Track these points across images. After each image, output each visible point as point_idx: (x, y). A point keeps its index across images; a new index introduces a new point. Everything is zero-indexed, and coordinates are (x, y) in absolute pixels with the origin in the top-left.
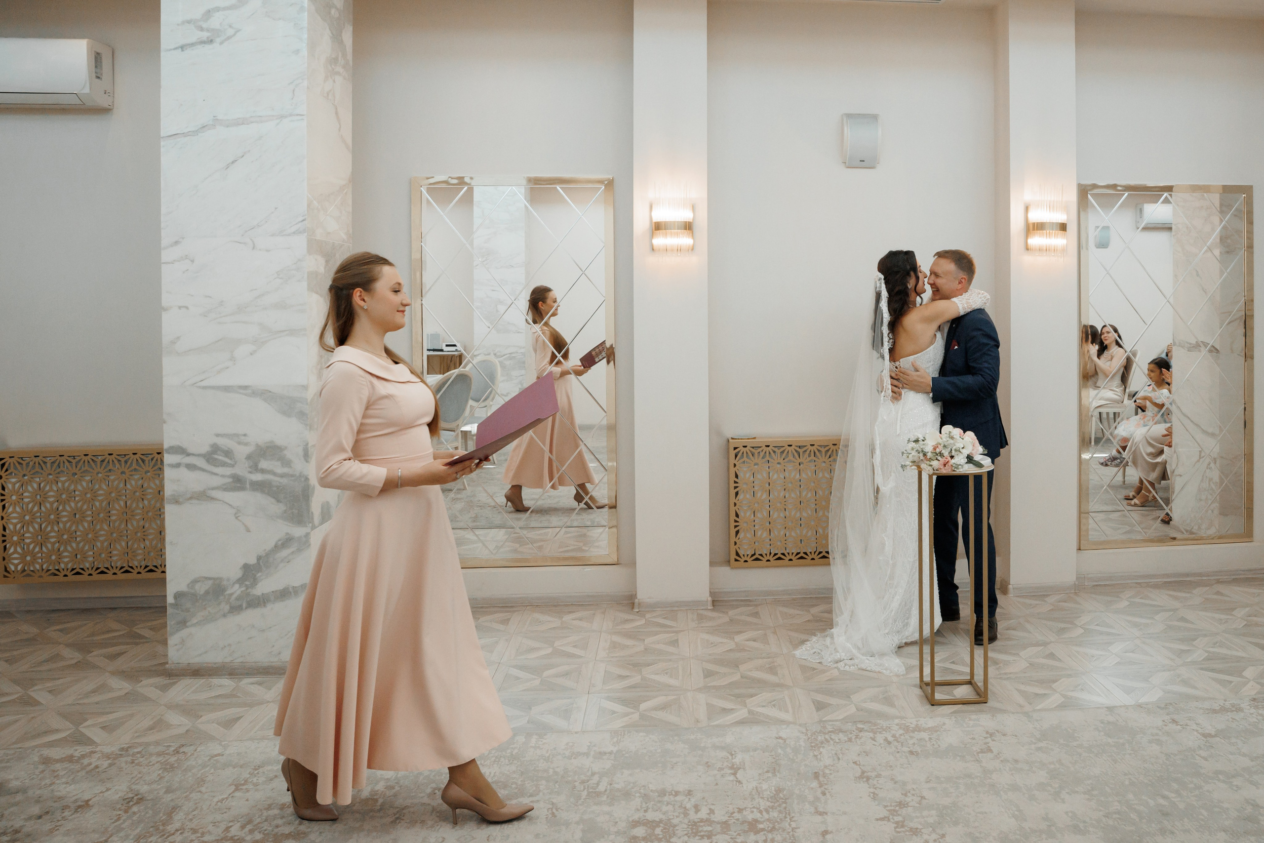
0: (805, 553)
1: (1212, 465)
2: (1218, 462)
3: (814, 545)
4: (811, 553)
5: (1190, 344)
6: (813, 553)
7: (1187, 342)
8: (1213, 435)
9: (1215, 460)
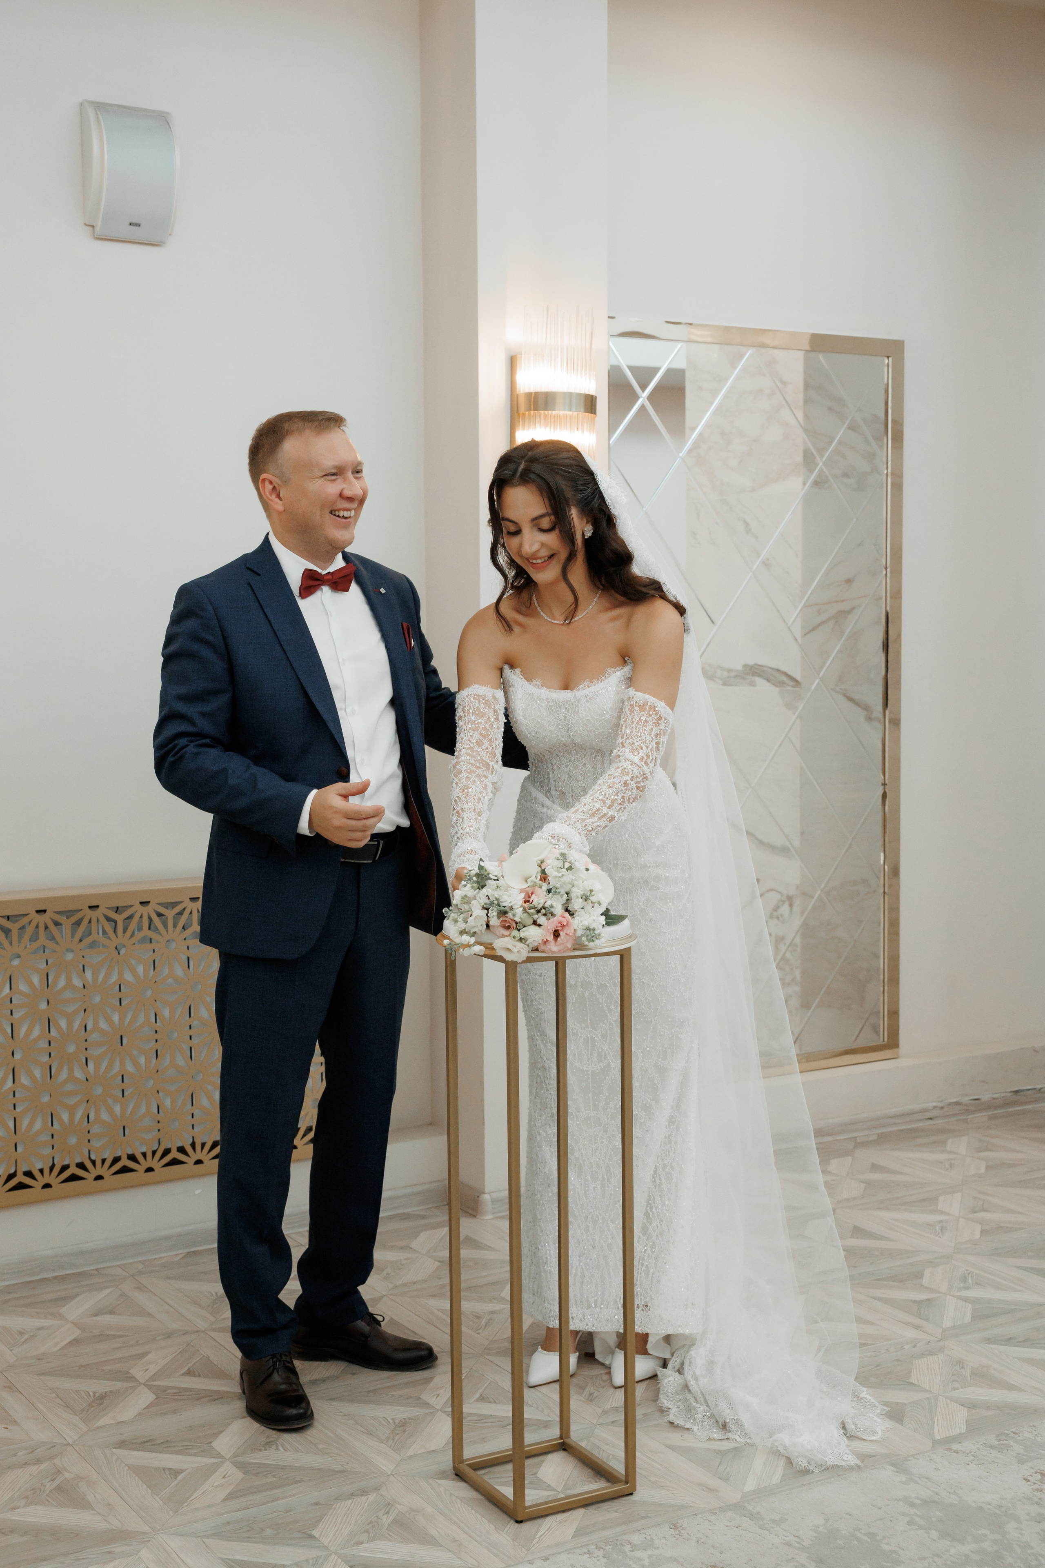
0: (29, 1174)
1: (785, 909)
2: (797, 902)
3: (47, 1151)
4: (41, 1171)
5: (729, 671)
6: (46, 1171)
7: (722, 669)
8: (784, 850)
9: (790, 899)
